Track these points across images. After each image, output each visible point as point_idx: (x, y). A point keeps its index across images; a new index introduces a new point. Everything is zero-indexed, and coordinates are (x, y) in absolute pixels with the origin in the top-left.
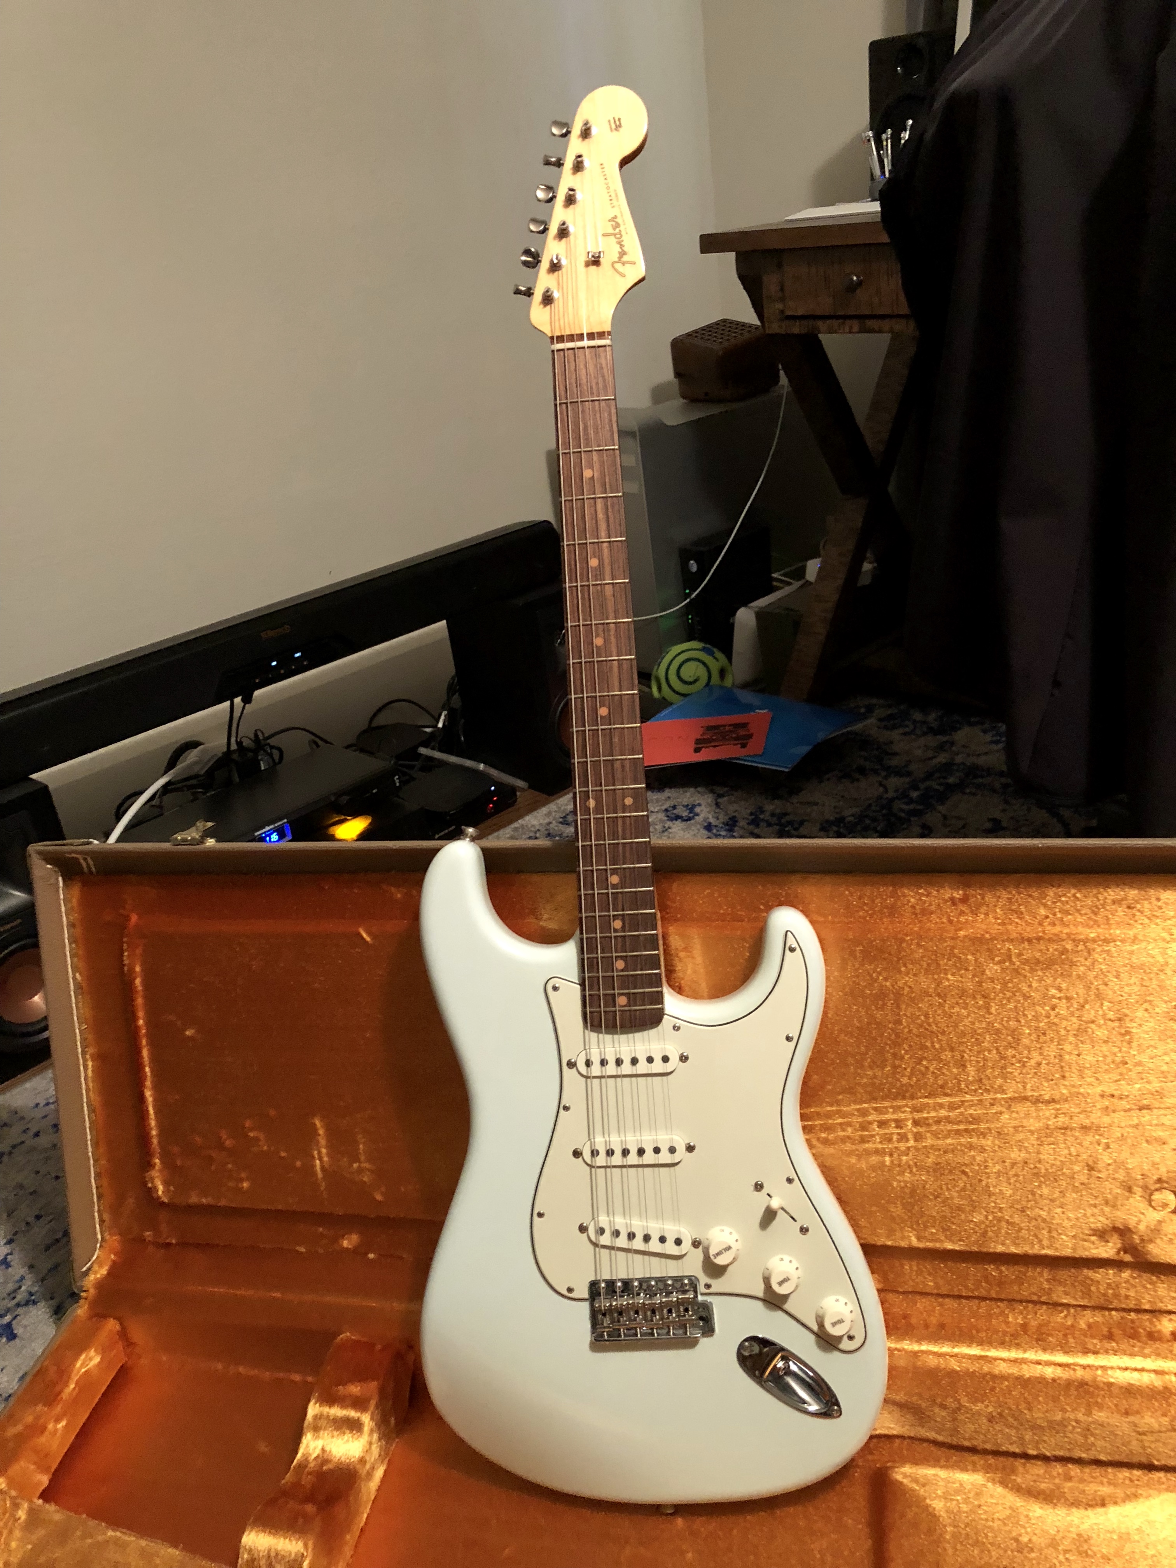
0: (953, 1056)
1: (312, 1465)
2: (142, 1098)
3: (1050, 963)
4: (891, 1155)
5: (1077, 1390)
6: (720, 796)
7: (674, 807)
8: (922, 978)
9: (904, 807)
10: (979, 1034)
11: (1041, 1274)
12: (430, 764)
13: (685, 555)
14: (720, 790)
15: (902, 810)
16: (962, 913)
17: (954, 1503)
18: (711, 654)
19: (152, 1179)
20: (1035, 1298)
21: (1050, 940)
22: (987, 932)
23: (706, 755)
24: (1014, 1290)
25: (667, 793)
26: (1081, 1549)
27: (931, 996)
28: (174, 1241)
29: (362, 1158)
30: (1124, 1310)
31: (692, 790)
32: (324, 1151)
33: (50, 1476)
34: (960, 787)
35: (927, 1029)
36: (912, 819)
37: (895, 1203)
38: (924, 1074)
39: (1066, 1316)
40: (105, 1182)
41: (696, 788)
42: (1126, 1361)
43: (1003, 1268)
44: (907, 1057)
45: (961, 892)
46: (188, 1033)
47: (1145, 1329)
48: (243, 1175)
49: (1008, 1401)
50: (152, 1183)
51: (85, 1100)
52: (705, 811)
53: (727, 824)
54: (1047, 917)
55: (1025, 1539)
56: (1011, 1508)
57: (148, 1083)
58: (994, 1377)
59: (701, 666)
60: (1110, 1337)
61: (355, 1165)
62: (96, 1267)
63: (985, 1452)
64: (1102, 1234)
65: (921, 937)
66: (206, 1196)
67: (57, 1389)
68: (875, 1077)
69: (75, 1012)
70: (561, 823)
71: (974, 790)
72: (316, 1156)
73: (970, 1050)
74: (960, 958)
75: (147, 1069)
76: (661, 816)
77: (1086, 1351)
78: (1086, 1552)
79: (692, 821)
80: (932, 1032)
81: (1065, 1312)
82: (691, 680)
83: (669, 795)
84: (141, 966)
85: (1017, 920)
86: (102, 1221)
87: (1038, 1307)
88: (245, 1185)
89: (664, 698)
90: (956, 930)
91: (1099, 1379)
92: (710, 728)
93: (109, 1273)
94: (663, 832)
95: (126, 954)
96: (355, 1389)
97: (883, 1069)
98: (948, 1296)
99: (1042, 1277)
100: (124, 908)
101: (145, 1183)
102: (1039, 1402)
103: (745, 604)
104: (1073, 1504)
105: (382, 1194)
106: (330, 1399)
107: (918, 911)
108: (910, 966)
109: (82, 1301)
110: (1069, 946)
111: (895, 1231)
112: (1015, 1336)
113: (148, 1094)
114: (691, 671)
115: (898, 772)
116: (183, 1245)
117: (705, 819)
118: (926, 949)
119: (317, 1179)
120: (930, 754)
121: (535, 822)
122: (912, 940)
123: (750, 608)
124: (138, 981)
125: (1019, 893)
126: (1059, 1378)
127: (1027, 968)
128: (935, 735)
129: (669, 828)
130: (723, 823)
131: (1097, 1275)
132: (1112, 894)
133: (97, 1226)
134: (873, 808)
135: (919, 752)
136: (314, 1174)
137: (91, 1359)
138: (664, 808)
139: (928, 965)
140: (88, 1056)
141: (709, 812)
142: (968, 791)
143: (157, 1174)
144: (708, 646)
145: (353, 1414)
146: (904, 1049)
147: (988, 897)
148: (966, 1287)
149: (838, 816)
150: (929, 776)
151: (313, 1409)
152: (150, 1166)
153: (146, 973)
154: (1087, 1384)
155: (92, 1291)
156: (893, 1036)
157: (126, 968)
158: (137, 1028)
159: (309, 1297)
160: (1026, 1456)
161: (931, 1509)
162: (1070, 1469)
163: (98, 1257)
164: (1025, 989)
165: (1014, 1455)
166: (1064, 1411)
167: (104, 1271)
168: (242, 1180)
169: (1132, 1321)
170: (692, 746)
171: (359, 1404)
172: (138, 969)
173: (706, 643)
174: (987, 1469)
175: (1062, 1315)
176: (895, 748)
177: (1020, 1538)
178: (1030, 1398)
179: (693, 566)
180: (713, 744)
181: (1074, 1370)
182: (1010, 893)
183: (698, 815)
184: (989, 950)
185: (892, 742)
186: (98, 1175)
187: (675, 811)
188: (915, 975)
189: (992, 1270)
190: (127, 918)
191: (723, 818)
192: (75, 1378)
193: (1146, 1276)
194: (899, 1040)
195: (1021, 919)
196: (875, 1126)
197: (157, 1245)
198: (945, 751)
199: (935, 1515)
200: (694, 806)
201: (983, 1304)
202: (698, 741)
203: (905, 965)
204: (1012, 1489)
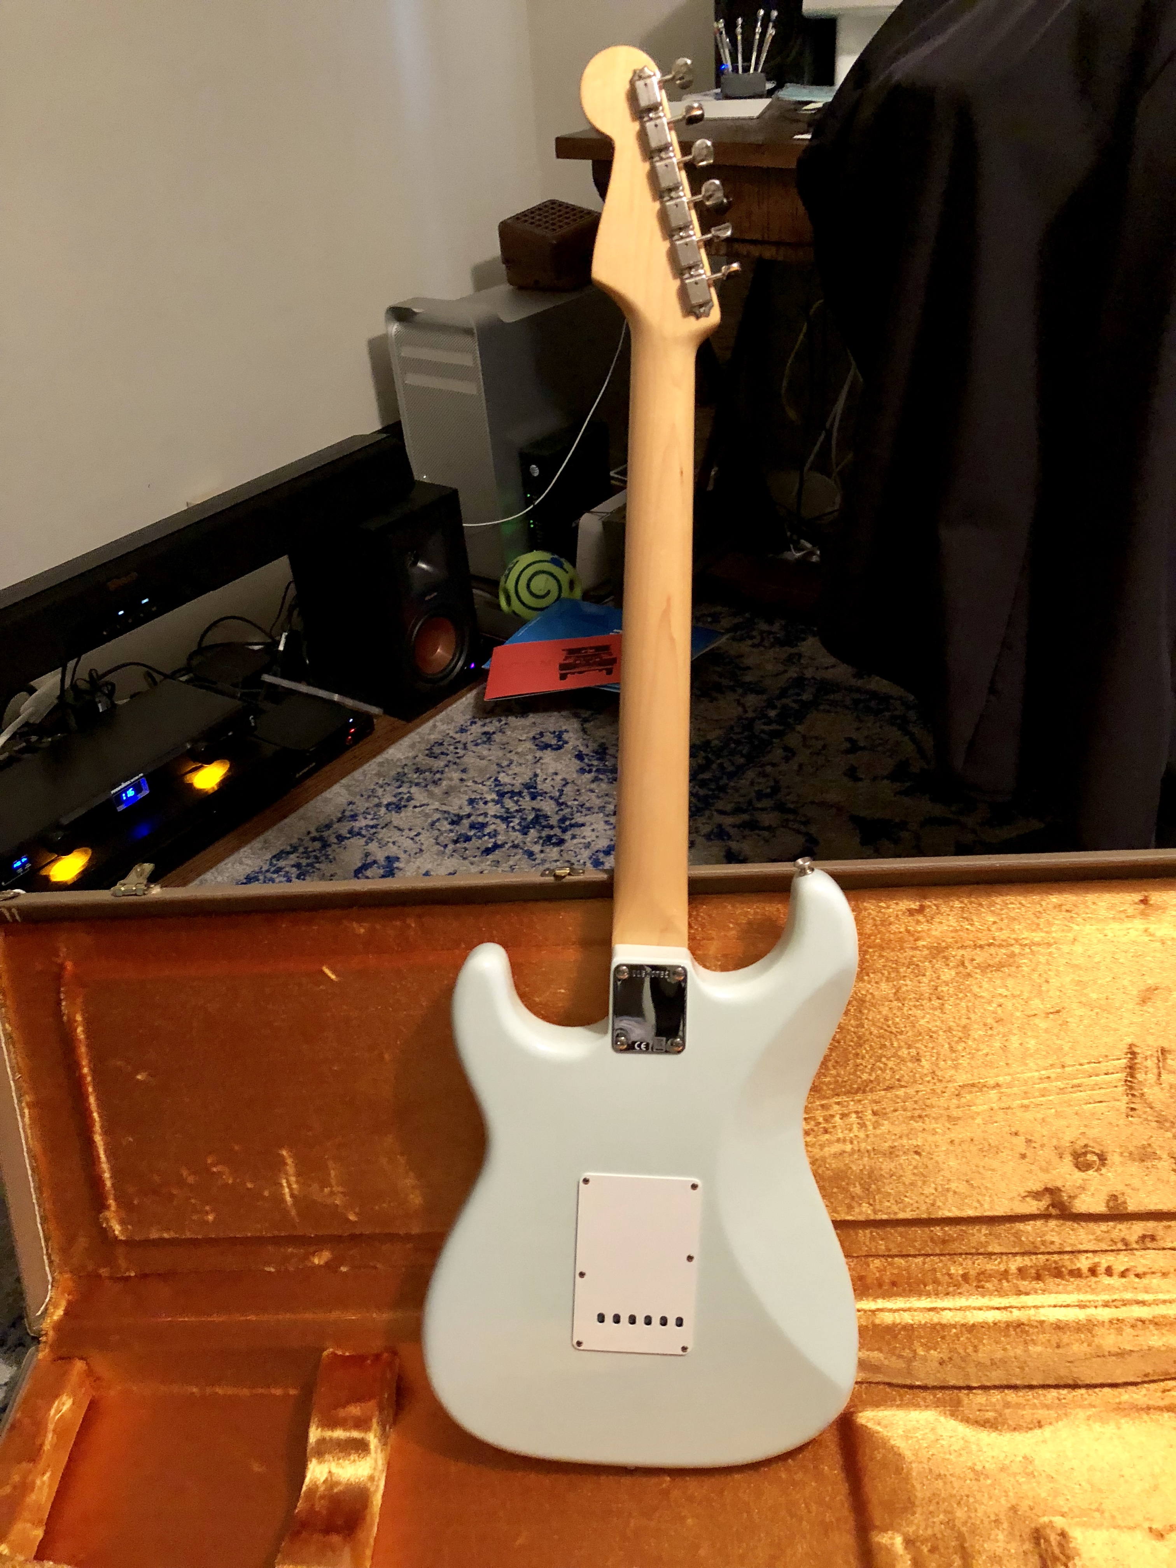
0: (909, 1053)
1: (322, 1489)
2: (90, 1143)
3: (999, 967)
4: (851, 1143)
5: (1015, 1330)
6: (585, 720)
7: (542, 734)
8: (883, 986)
9: (766, 728)
10: (933, 1032)
11: (979, 1231)
12: (277, 694)
13: (525, 459)
14: (586, 714)
15: (763, 731)
16: (918, 922)
17: (915, 1440)
18: (561, 566)
19: (107, 1220)
20: (974, 1251)
21: (1000, 946)
22: (944, 941)
23: (572, 683)
24: (954, 1247)
25: (532, 718)
26: (1027, 1470)
27: (891, 1001)
28: (133, 1274)
29: (333, 1182)
30: (1049, 1253)
31: (556, 713)
32: (293, 1179)
33: (44, 1528)
34: (813, 704)
35: (886, 1030)
36: (774, 740)
37: (854, 1184)
38: (883, 1070)
39: (999, 1263)
40: (52, 1226)
41: (559, 712)
42: (1052, 1299)
43: (947, 1229)
44: (867, 1056)
45: (918, 903)
46: (139, 1077)
47: (1066, 1268)
48: (207, 1208)
49: (957, 1346)
50: (107, 1223)
51: (25, 1149)
52: (574, 740)
53: (596, 752)
54: (994, 923)
55: (979, 1467)
56: (963, 1439)
57: (97, 1127)
58: (944, 1326)
59: (551, 578)
60: (1038, 1277)
61: (327, 1190)
62: (51, 1309)
63: (934, 1388)
64: (1037, 1195)
65: (883, 949)
66: (168, 1230)
67: (38, 1442)
68: (838, 1075)
69: (8, 1063)
70: (427, 755)
71: (827, 707)
72: (285, 1184)
73: (926, 1047)
74: (917, 965)
75: (95, 1115)
76: (529, 745)
77: (1019, 1293)
78: (1032, 1473)
79: (562, 750)
80: (891, 1032)
81: (999, 1260)
82: (542, 593)
83: (533, 720)
84: (83, 1015)
85: (968, 927)
86: (51, 1262)
87: (975, 1258)
88: (211, 1218)
89: (514, 612)
90: (916, 940)
91: (1033, 1318)
92: (571, 652)
93: (66, 1313)
94: (535, 763)
95: (64, 1003)
96: (355, 1410)
97: (846, 1067)
98: (897, 1256)
99: (980, 1234)
100: (58, 956)
101: (101, 1225)
102: (984, 1345)
103: (588, 510)
104: (1015, 1429)
105: (356, 1214)
106: (331, 1423)
107: (879, 922)
108: (872, 976)
109: (41, 1345)
110: (1017, 949)
111: (853, 1208)
112: (958, 1286)
113: (98, 1139)
114: (541, 584)
115: (755, 689)
116: (143, 1276)
117: (575, 748)
118: (887, 960)
119: (287, 1206)
120: (781, 668)
121: (400, 756)
122: (874, 952)
123: (592, 512)
124: (80, 1030)
125: (971, 903)
126: (999, 1322)
127: (978, 971)
128: (783, 646)
129: (541, 758)
130: (594, 752)
131: (1028, 1227)
132: (1054, 899)
133: (47, 1269)
134: (737, 730)
135: (769, 667)
136: (283, 1200)
137: (63, 1404)
138: (531, 735)
139: (889, 973)
140: (24, 1104)
141: (577, 739)
142: (822, 707)
143: (112, 1215)
144: (556, 556)
145: (356, 1434)
146: (865, 1049)
147: (944, 909)
148: (914, 1247)
149: (702, 739)
150: (783, 693)
151: (314, 1434)
152: (104, 1207)
153: (89, 1023)
154: (1023, 1324)
155: (51, 1333)
156: (856, 1039)
157: (65, 1018)
158: (82, 1077)
159: (286, 1317)
160: (970, 1388)
161: (895, 1449)
162: (1006, 1394)
163: (51, 1298)
164: (976, 989)
165: (960, 1388)
166: (1005, 1349)
167: (60, 1312)
168: (207, 1213)
169: (1055, 1262)
170: (557, 674)
171: (362, 1424)
172: (79, 1018)
173: (553, 553)
174: (937, 1404)
175: (996, 1262)
176: (748, 661)
177: (976, 1468)
178: (976, 1342)
179: (535, 470)
180: (577, 670)
181: (1011, 1312)
182: (962, 902)
183: (567, 743)
184: (944, 957)
185: (741, 656)
186: (44, 1220)
187: (543, 739)
188: (877, 983)
189: (937, 1230)
190: (62, 967)
191: (593, 746)
192: (51, 1427)
193: (1069, 1223)
194: (862, 1041)
195: (972, 925)
196: (837, 1118)
197: (114, 1279)
198: (794, 663)
199: (900, 1455)
200: (561, 733)
201: (928, 1260)
202: (562, 667)
203: (868, 975)
204: (962, 1421)
